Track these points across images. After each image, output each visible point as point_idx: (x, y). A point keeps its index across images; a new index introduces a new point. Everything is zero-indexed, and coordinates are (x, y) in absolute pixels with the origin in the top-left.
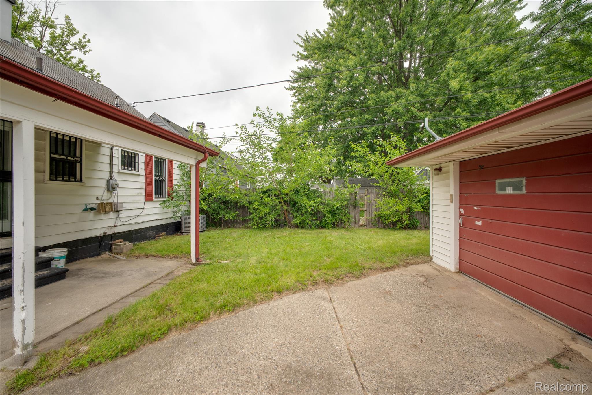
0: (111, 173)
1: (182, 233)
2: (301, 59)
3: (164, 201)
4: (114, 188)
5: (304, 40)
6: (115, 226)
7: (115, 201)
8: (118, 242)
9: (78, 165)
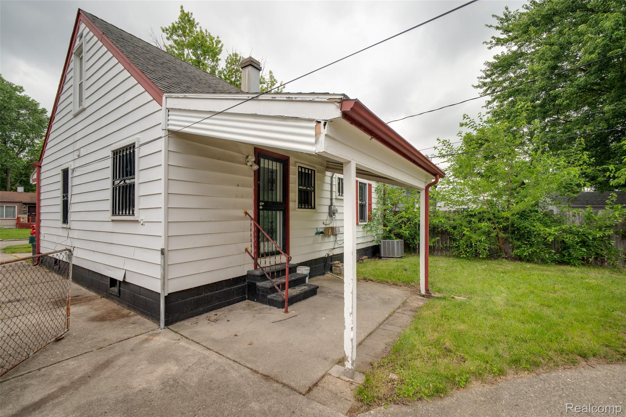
0: (331, 199)
1: (380, 258)
2: (497, 44)
3: (365, 225)
4: (334, 213)
5: (502, 19)
6: (334, 249)
7: (335, 226)
8: (337, 264)
9: (313, 193)
